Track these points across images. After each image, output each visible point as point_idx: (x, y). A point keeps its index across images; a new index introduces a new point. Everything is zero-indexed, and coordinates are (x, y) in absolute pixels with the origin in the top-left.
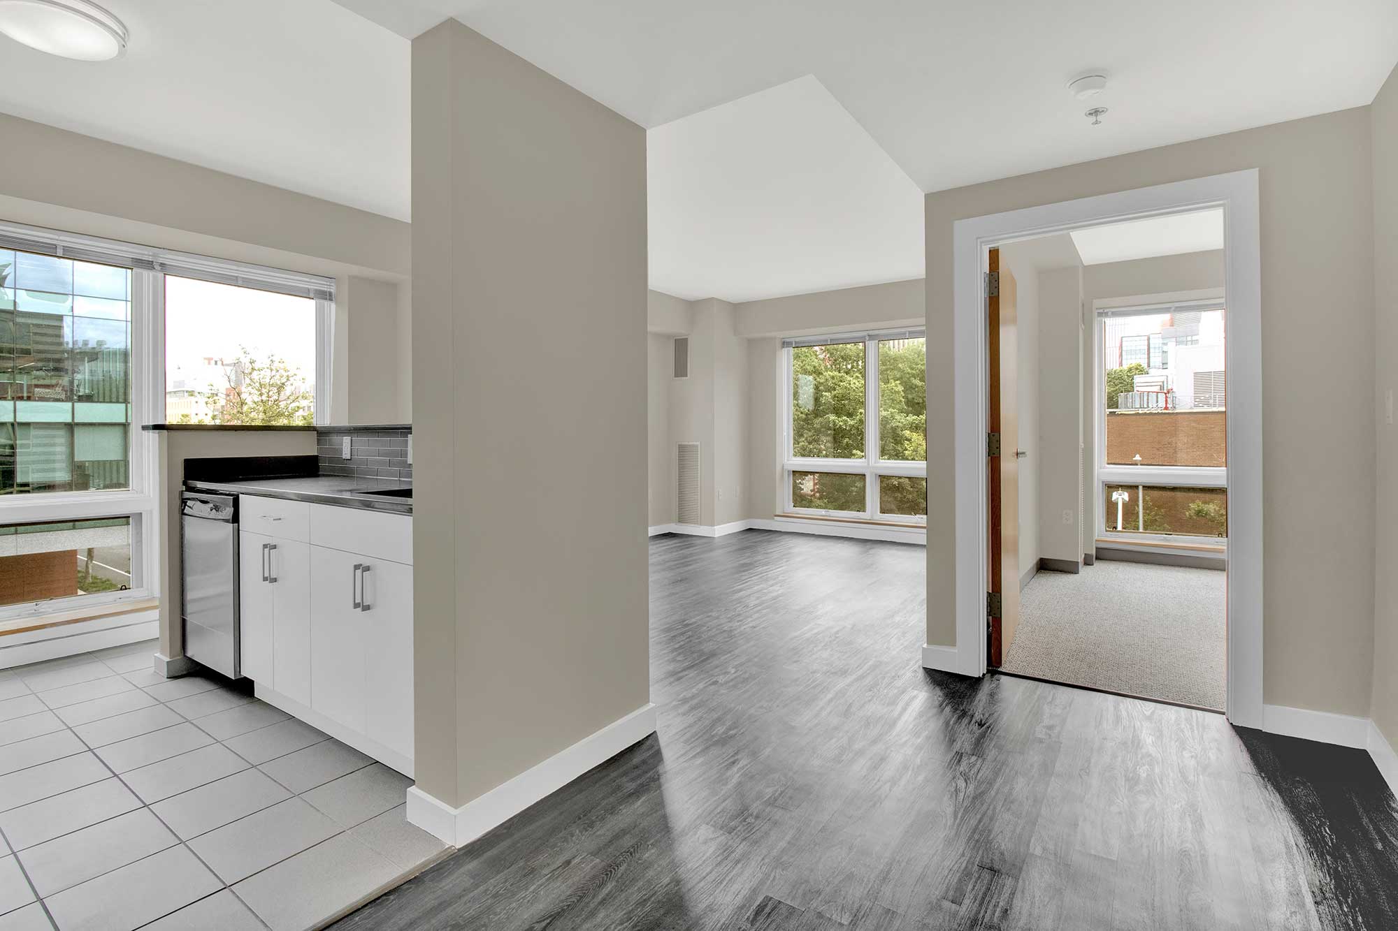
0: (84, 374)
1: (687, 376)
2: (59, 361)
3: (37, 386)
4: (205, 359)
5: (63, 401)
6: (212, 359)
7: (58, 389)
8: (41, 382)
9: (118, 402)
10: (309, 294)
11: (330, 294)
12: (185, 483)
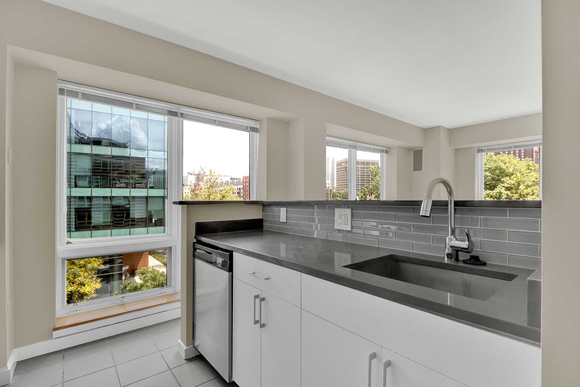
0: (151, 179)
1: (422, 170)
2: (143, 174)
3: (138, 183)
4: (188, 173)
5: (145, 188)
6: (190, 173)
7: (143, 184)
8: (139, 182)
9: (161, 189)
10: (248, 130)
11: (257, 129)
12: (195, 237)
